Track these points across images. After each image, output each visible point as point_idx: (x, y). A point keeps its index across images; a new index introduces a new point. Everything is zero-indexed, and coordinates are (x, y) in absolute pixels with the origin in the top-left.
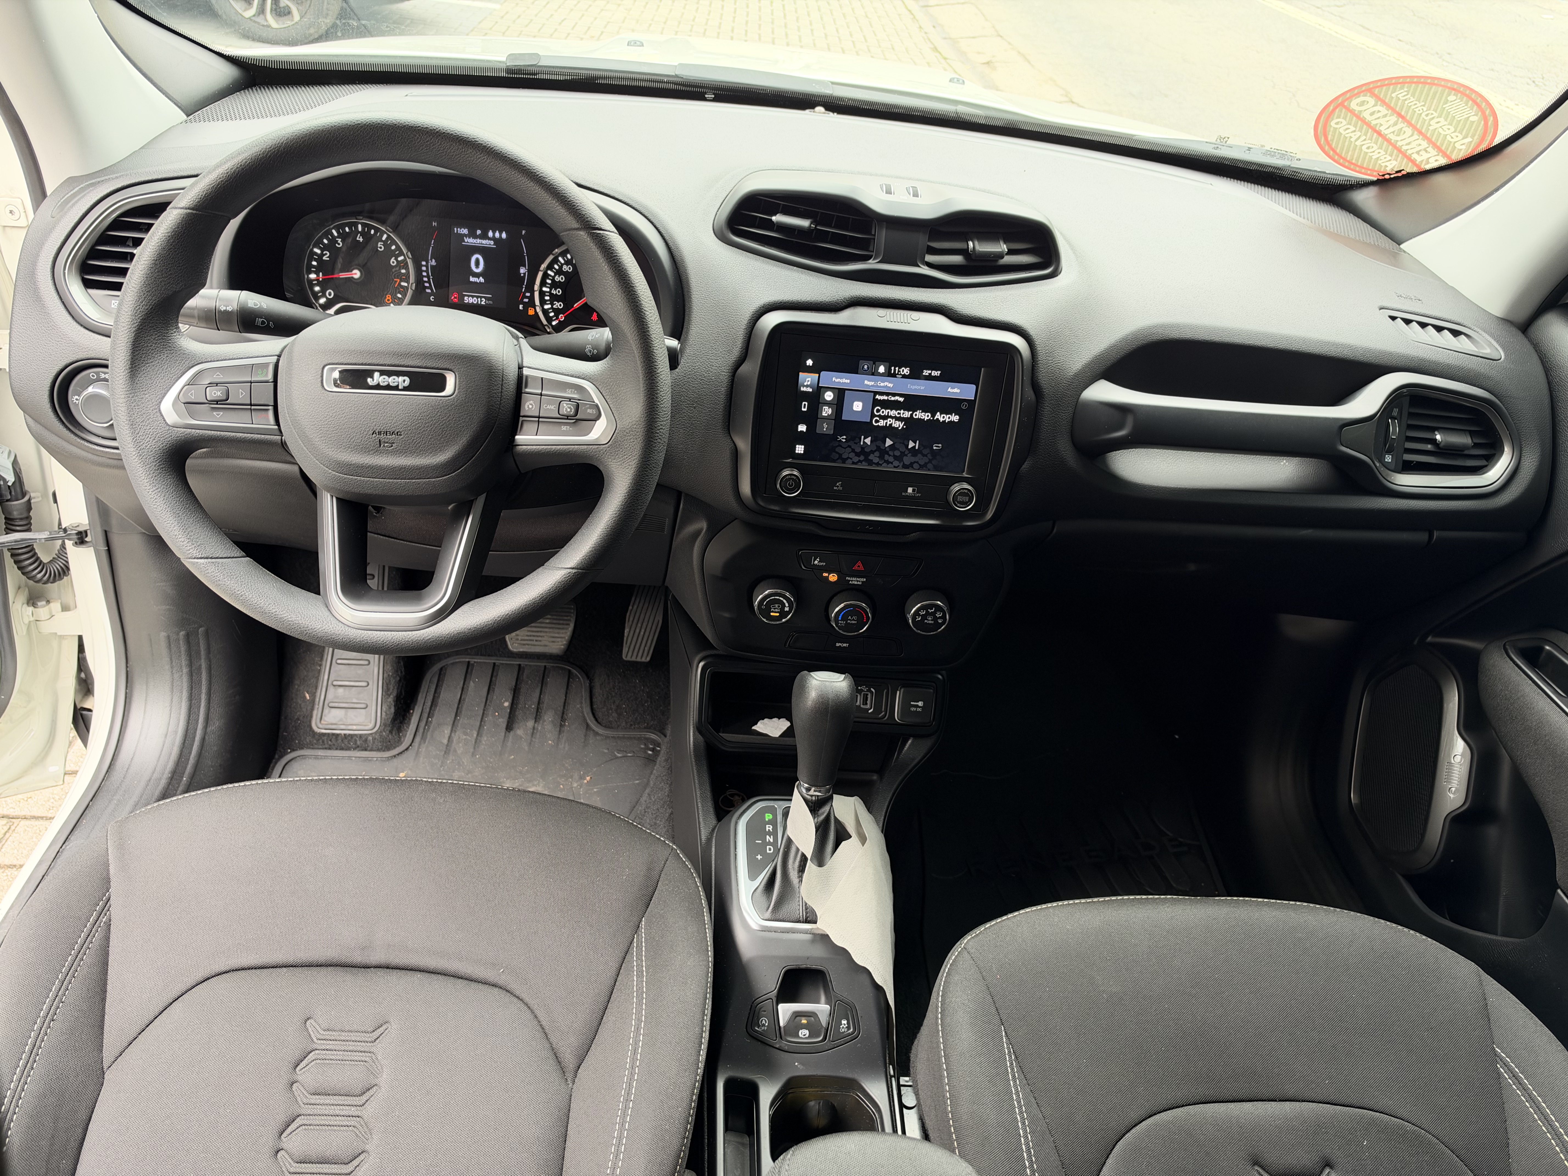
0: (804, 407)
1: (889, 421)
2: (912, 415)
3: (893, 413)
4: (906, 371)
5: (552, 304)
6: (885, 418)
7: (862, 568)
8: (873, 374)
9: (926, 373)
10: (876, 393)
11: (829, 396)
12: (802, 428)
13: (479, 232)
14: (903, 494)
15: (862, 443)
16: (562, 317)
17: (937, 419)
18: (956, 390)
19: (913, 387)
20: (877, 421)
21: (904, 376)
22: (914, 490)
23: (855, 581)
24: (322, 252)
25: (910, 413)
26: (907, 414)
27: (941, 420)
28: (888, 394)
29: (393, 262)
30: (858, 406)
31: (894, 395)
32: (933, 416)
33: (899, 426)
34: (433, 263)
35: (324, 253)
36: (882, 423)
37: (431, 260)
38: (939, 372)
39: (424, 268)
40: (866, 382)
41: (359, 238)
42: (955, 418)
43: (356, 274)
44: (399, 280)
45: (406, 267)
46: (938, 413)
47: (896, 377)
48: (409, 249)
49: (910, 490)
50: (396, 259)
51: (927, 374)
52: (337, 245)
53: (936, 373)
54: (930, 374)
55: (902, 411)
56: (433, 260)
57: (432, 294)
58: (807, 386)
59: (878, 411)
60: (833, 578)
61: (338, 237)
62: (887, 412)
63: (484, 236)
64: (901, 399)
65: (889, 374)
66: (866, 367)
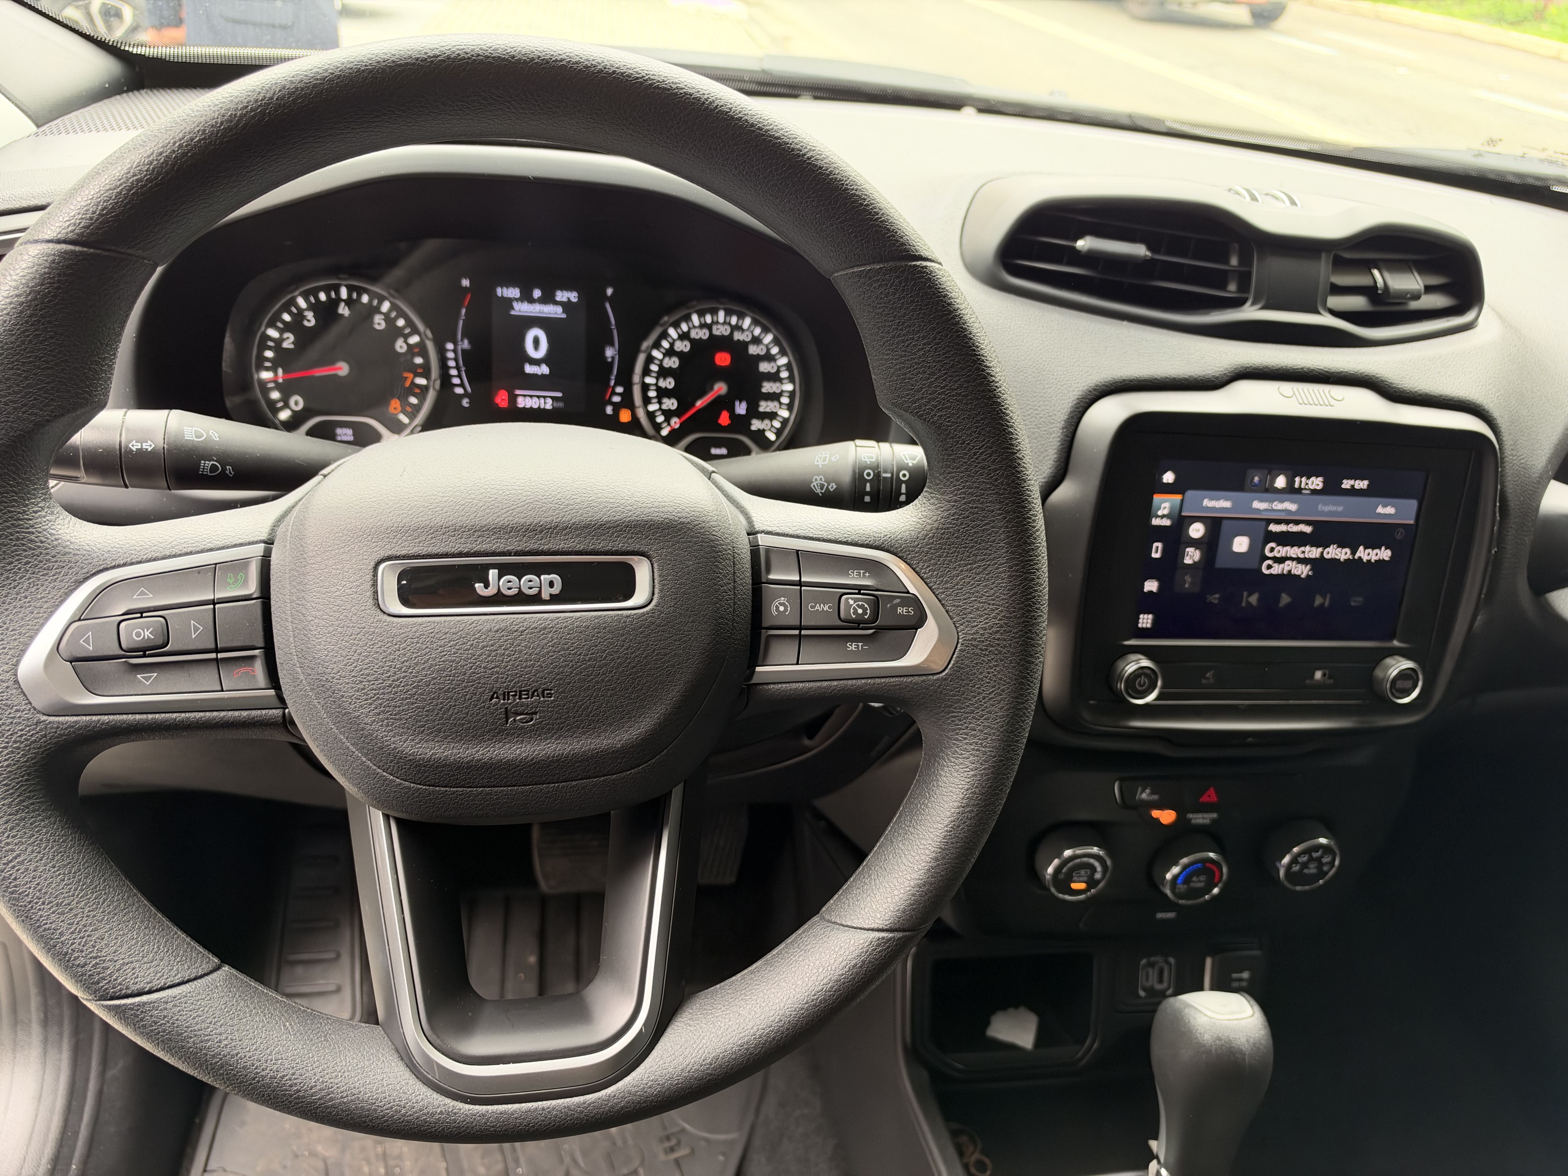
0: (1157, 552)
1: (1288, 566)
2: (1322, 553)
3: (1294, 551)
4: (1317, 483)
5: (660, 403)
6: (1281, 560)
7: (1214, 799)
8: (1266, 491)
9: (1347, 484)
10: (1270, 521)
11: (1197, 531)
12: (1151, 586)
13: (537, 293)
14: (1308, 682)
15: (1244, 604)
16: (675, 422)
17: (1360, 557)
18: (1390, 510)
19: (1326, 509)
20: (1269, 567)
21: (1314, 492)
22: (1324, 675)
23: (1200, 819)
24: (281, 334)
25: (1320, 550)
26: (1313, 552)
27: (1365, 558)
28: (1287, 522)
29: (401, 347)
30: (1241, 544)
31: (1297, 522)
32: (1354, 553)
33: (1302, 573)
34: (466, 345)
35: (286, 335)
36: (1277, 569)
37: (462, 340)
38: (1366, 483)
39: (451, 355)
40: (1256, 505)
41: (344, 309)
42: (1385, 554)
43: (340, 369)
44: (411, 376)
45: (424, 353)
46: (1361, 548)
47: (1301, 493)
48: (428, 324)
49: (1318, 675)
50: (406, 342)
51: (1348, 487)
52: (306, 323)
53: (1362, 484)
54: (1353, 486)
55: (1308, 548)
56: (466, 341)
57: (466, 395)
58: (1163, 517)
59: (1272, 550)
60: (1167, 816)
61: (308, 309)
62: (1282, 551)
63: (548, 298)
64: (1308, 529)
65: (1291, 490)
66: (1256, 479)
